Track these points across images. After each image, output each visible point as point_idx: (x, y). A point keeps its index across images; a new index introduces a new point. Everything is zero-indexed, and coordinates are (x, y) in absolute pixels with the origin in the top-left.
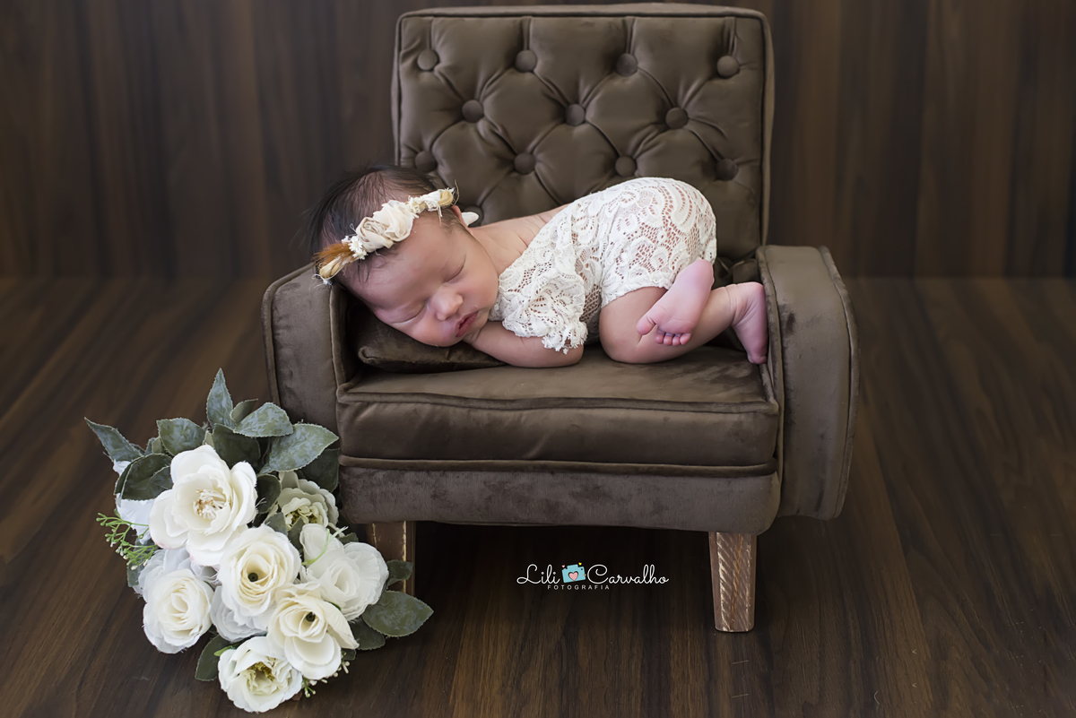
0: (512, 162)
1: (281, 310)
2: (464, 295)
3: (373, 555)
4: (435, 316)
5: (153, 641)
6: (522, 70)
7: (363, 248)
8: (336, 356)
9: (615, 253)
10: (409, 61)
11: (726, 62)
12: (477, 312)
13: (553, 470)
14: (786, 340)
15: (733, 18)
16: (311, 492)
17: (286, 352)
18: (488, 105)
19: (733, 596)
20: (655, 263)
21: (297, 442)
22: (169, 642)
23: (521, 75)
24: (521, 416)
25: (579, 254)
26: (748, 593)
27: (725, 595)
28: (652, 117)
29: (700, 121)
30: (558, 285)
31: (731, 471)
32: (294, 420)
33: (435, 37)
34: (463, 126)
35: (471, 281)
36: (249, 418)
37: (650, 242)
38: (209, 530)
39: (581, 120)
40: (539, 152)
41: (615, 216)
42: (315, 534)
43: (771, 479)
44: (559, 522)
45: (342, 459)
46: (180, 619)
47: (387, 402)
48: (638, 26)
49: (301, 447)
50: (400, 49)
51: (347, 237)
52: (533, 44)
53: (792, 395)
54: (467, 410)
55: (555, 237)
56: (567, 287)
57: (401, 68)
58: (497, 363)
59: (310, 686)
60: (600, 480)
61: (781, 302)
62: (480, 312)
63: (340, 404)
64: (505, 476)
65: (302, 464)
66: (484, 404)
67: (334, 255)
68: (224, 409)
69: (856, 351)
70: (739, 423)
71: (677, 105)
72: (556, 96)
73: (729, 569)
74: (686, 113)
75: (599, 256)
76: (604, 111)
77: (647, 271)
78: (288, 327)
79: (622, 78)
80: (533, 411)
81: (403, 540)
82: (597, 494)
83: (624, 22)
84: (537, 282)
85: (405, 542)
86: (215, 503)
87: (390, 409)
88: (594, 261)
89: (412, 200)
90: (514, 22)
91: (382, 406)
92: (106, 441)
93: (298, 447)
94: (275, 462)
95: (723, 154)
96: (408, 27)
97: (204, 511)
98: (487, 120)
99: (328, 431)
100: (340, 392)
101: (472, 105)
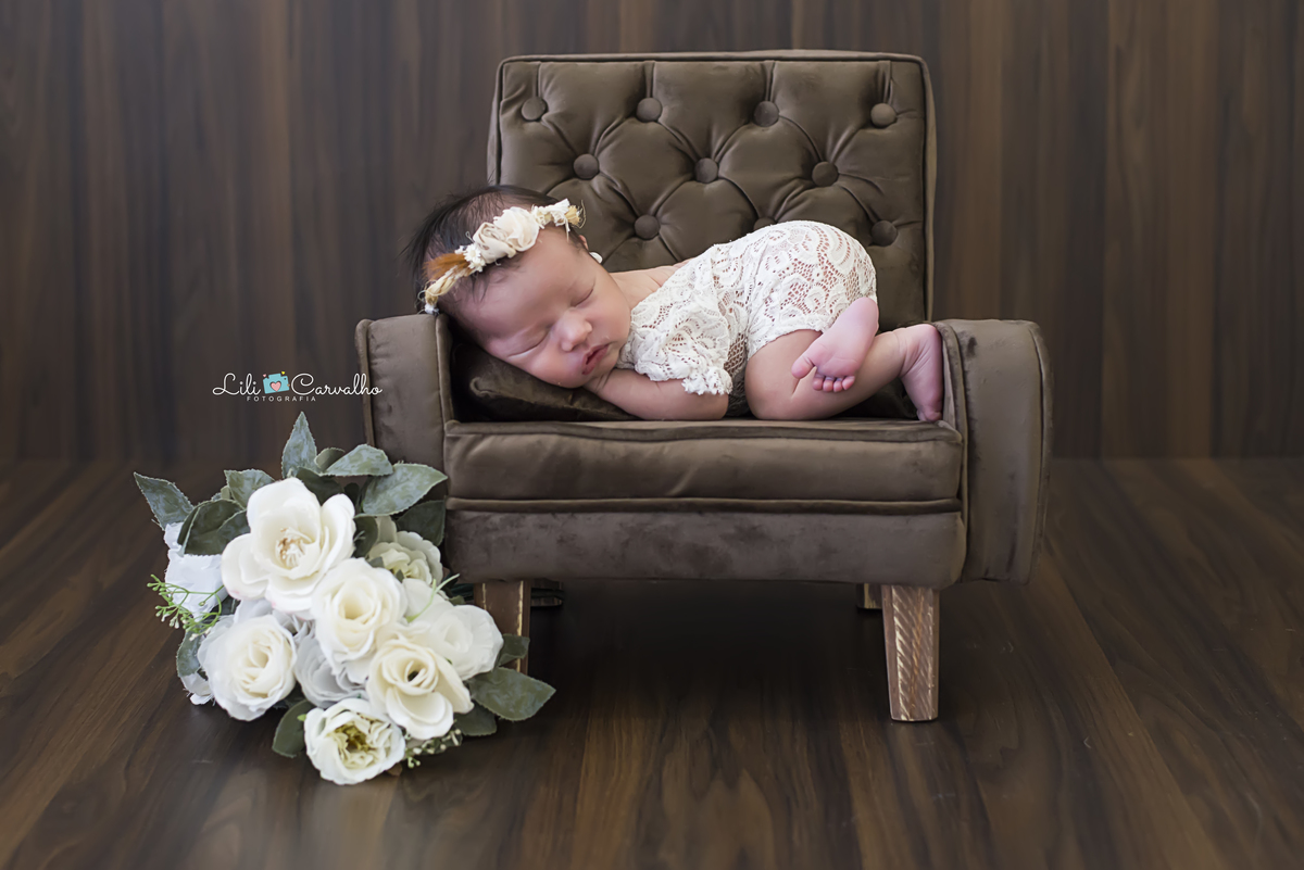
0: (633, 225)
1: (379, 337)
2: (592, 322)
3: (485, 621)
4: (560, 346)
5: (224, 705)
6: (644, 120)
7: (481, 257)
8: (444, 388)
9: (763, 293)
10: (512, 111)
11: (881, 111)
12: (607, 345)
13: (701, 509)
14: (967, 363)
15: (888, 62)
16: (411, 548)
17: (385, 384)
18: (605, 161)
19: (912, 673)
20: (810, 304)
21: (398, 483)
23: (643, 124)
24: (663, 447)
25: (721, 296)
26: (930, 669)
27: (903, 673)
28: (798, 171)
29: (849, 176)
30: (700, 323)
32: (393, 461)
33: (543, 83)
34: (575, 184)
35: (603, 306)
36: (338, 463)
37: (804, 280)
38: (295, 573)
39: (714, 176)
40: (665, 212)
41: (763, 255)
43: (956, 518)
45: (451, 502)
47: (507, 432)
48: (778, 69)
49: (403, 488)
50: (500, 99)
51: (462, 247)
52: (658, 91)
53: (977, 426)
54: (597, 443)
55: (693, 279)
56: (710, 326)
57: (499, 120)
58: (627, 417)
59: (414, 754)
60: (756, 519)
62: (610, 347)
63: (449, 438)
64: (646, 517)
65: (402, 506)
67: (447, 266)
68: (305, 461)
69: (1048, 375)
70: (918, 453)
71: (825, 158)
72: (685, 146)
73: (908, 638)
74: (836, 169)
75: (744, 301)
76: (738, 166)
77: (801, 312)
78: (387, 356)
79: (761, 129)
80: (676, 443)
81: (518, 608)
82: (752, 536)
83: (762, 66)
84: (675, 316)
85: (521, 610)
87: (509, 441)
88: (738, 306)
89: (536, 209)
91: (500, 438)
92: (156, 504)
93: (399, 488)
94: (370, 507)
95: (879, 214)
96: (511, 71)
97: (288, 552)
98: (604, 175)
99: (434, 470)
100: (448, 426)
101: (585, 159)
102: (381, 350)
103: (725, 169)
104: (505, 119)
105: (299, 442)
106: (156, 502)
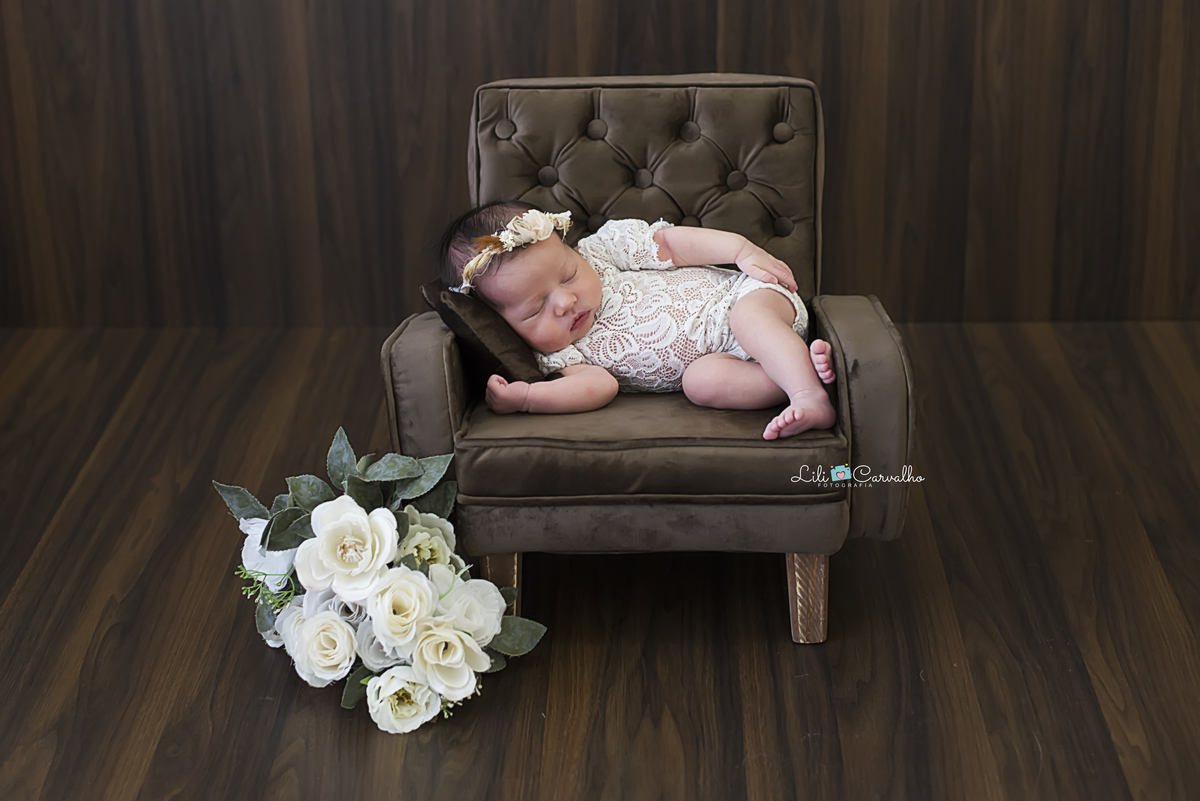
0: (586, 223)
1: (399, 366)
2: (577, 295)
3: (491, 590)
4: (554, 312)
5: (304, 677)
6: (593, 138)
7: (513, 240)
8: (452, 407)
10: (488, 130)
11: (781, 128)
12: (588, 312)
14: (851, 383)
15: (787, 87)
17: (405, 404)
18: (563, 171)
19: (809, 610)
22: (319, 676)
23: (593, 142)
24: (622, 455)
26: (822, 608)
27: (802, 610)
28: (718, 182)
29: (759, 183)
31: (808, 499)
33: (512, 108)
34: (540, 191)
38: (353, 571)
39: (649, 184)
40: (610, 214)
42: (440, 568)
43: (841, 506)
46: (327, 656)
47: (503, 447)
48: (700, 96)
50: (477, 119)
52: (604, 113)
53: (858, 431)
54: (572, 452)
57: (476, 137)
59: (448, 708)
60: (693, 510)
63: (458, 450)
64: (609, 509)
66: (589, 446)
68: (345, 464)
71: (737, 169)
72: (626, 161)
73: (806, 587)
74: (746, 176)
76: (668, 178)
78: (407, 381)
79: (686, 144)
80: (632, 451)
81: (513, 571)
82: (690, 522)
83: (687, 92)
85: (516, 572)
86: (358, 547)
87: (505, 452)
90: (586, 93)
91: (498, 449)
92: (231, 502)
95: (780, 213)
96: (485, 99)
97: (348, 555)
98: (562, 184)
100: (457, 438)
101: (547, 170)
102: (402, 377)
103: (658, 178)
104: (482, 137)
105: (340, 449)
106: (231, 500)
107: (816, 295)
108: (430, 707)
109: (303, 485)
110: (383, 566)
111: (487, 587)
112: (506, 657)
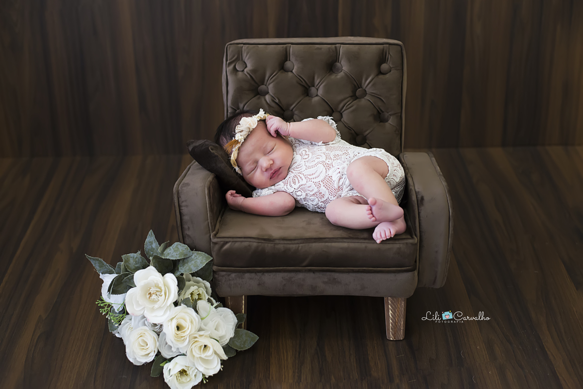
0: (282, 114)
1: (183, 198)
3: (230, 313)
4: (261, 169)
5: (131, 360)
6: (287, 71)
8: (210, 219)
10: (232, 66)
11: (384, 67)
12: (280, 168)
13: (314, 271)
14: (421, 208)
15: (388, 45)
16: (198, 282)
17: (186, 218)
18: (271, 88)
19: (395, 324)
21: (192, 260)
22: (138, 360)
23: (286, 73)
24: (299, 247)
26: (402, 323)
27: (392, 324)
28: (350, 94)
29: (372, 95)
31: (396, 270)
32: (191, 250)
33: (244, 55)
34: (259, 98)
36: (168, 251)
38: (156, 306)
39: (316, 95)
40: (296, 110)
42: (202, 304)
43: (413, 273)
44: (316, 294)
45: (215, 268)
46: (143, 349)
47: (236, 242)
48: (342, 49)
49: (195, 262)
50: (227, 60)
52: (292, 58)
53: (423, 234)
57: (226, 69)
59: (205, 378)
60: (336, 275)
61: (417, 190)
63: (213, 243)
64: (292, 274)
65: (195, 270)
66: (282, 242)
68: (154, 249)
69: (452, 213)
71: (361, 88)
72: (304, 83)
73: (394, 312)
74: (366, 91)
76: (325, 92)
78: (187, 206)
79: (335, 75)
80: (304, 244)
81: (242, 303)
82: (334, 282)
83: (336, 47)
85: (244, 304)
86: (158, 293)
87: (237, 245)
90: (283, 47)
91: (233, 243)
93: (193, 262)
94: (182, 269)
95: (383, 110)
96: (231, 49)
97: (152, 297)
98: (270, 95)
99: (207, 255)
100: (213, 236)
101: (262, 87)
102: (184, 204)
103: (320, 92)
104: (229, 70)
105: (151, 240)
106: (95, 264)
107: (401, 152)
108: (197, 377)
109: (131, 259)
110: (171, 304)
111: (228, 312)
112: (237, 350)
